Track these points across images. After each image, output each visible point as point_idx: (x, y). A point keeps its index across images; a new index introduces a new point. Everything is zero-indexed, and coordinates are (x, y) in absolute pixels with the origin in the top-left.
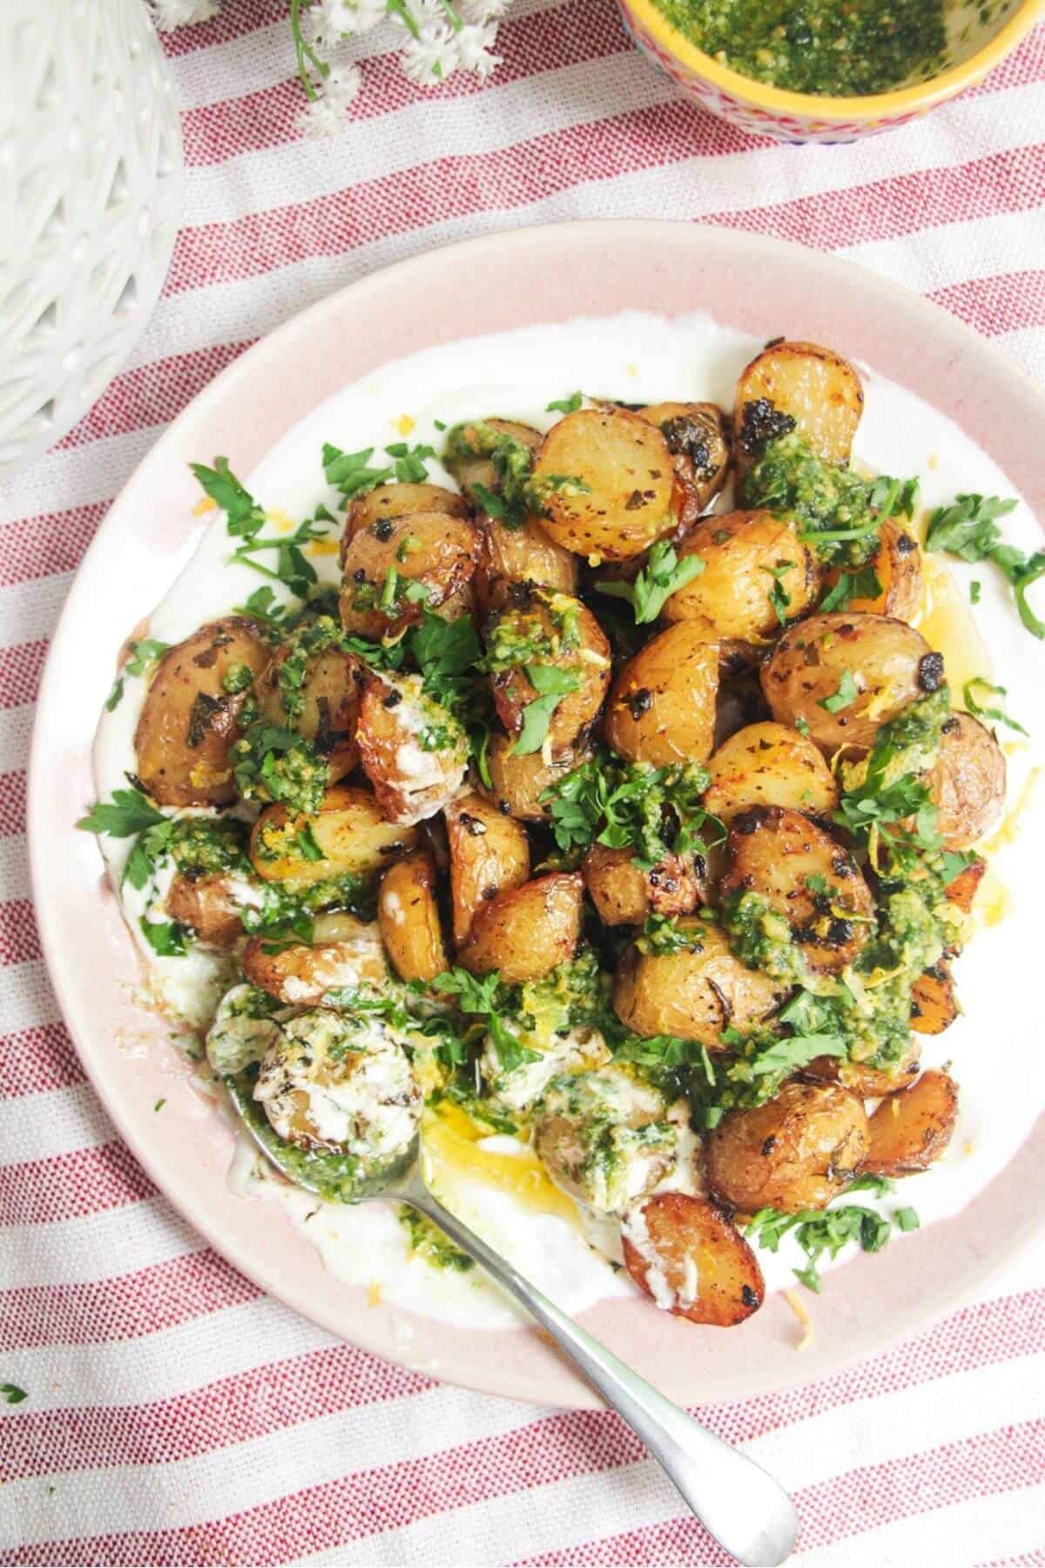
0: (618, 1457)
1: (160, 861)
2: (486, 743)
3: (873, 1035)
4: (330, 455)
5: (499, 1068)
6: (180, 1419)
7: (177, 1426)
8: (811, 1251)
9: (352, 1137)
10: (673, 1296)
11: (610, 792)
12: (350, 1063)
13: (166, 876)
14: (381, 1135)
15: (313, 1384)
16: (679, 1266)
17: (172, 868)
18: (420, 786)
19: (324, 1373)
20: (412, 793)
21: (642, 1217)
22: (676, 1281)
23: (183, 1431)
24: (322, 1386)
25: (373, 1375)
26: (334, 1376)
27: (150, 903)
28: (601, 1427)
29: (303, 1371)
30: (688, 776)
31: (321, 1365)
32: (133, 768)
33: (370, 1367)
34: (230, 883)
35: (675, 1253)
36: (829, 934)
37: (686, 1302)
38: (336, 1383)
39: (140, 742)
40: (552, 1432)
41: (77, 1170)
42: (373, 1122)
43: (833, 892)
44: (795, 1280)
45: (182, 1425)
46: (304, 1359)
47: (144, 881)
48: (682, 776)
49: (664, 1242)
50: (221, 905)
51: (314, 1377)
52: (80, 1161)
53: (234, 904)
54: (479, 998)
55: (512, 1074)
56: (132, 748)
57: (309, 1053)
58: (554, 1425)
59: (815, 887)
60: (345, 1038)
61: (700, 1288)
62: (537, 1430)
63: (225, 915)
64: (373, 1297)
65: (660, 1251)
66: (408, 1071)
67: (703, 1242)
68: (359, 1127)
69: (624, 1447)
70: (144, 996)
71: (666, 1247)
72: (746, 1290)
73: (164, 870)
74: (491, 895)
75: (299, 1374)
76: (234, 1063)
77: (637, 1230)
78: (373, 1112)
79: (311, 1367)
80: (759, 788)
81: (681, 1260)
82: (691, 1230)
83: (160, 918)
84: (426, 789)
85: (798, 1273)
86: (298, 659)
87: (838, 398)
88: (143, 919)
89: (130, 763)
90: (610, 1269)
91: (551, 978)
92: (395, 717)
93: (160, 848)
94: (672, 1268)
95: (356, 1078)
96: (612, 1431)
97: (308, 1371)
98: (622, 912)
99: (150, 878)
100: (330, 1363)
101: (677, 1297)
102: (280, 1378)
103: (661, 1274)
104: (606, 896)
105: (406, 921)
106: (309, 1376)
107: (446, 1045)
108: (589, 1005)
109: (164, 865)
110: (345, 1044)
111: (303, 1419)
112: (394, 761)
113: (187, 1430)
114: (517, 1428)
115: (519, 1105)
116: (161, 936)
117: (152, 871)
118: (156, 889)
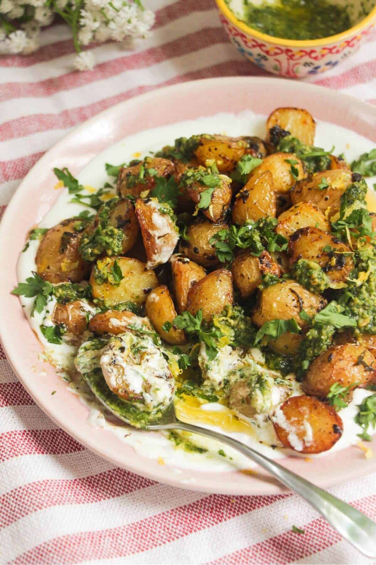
0: (292, 557)
1: (50, 298)
2: (185, 230)
3: (366, 315)
4: (108, 167)
5: (207, 358)
6: (68, 546)
7: (66, 550)
8: (363, 426)
9: (144, 391)
10: (302, 442)
11: (238, 232)
12: (142, 357)
13: (52, 304)
14: (157, 389)
15: (132, 538)
16: (302, 427)
17: (55, 300)
18: (162, 234)
19: (137, 533)
20: (159, 238)
21: (281, 412)
22: (301, 435)
23: (70, 552)
24: (137, 539)
25: (162, 532)
26: (142, 534)
27: (45, 318)
28: (281, 546)
29: (127, 532)
30: (268, 220)
31: (135, 529)
32: (35, 270)
33: (160, 528)
34: (81, 302)
35: (299, 423)
36: (336, 263)
37: (308, 442)
38: (144, 537)
39: (38, 260)
40: (257, 552)
41: (12, 439)
42: (153, 385)
43: (335, 250)
44: (359, 439)
45: (69, 549)
46: (127, 527)
47: (42, 309)
48: (266, 220)
49: (293, 419)
50: (78, 312)
51: (133, 534)
52: (13, 435)
53: (84, 311)
54: (195, 324)
55: (213, 362)
56: (34, 263)
57: (123, 344)
58: (257, 548)
59: (327, 251)
60: (138, 343)
61: (314, 434)
62: (249, 551)
63: (79, 316)
64: (160, 462)
65: (292, 424)
66: (167, 364)
67: (311, 411)
68: (147, 387)
69: (294, 553)
70: (43, 357)
71: (295, 421)
72: (335, 427)
73: (51, 302)
74: (194, 284)
75: (125, 533)
76: (88, 366)
77: (280, 419)
78: (153, 381)
79: (131, 531)
80: (297, 223)
81: (303, 424)
82: (304, 408)
83: (50, 323)
84: (164, 236)
85: (359, 435)
86: (106, 210)
87: (305, 122)
88: (42, 326)
89: (34, 268)
90: (271, 448)
91: (225, 313)
92: (150, 206)
93: (49, 292)
94: (299, 429)
95: (144, 364)
96: (287, 547)
97: (130, 532)
98: (251, 280)
99: (45, 307)
100: (140, 528)
101: (304, 441)
102: (116, 535)
103: (295, 435)
104: (242, 275)
105: (160, 299)
106: (130, 535)
107: (182, 357)
108: (242, 326)
109: (52, 300)
110: (139, 346)
111: (129, 554)
112: (151, 219)
113: (72, 551)
114: (239, 550)
115: (218, 381)
116: (50, 333)
117: (46, 304)
118: (48, 312)
